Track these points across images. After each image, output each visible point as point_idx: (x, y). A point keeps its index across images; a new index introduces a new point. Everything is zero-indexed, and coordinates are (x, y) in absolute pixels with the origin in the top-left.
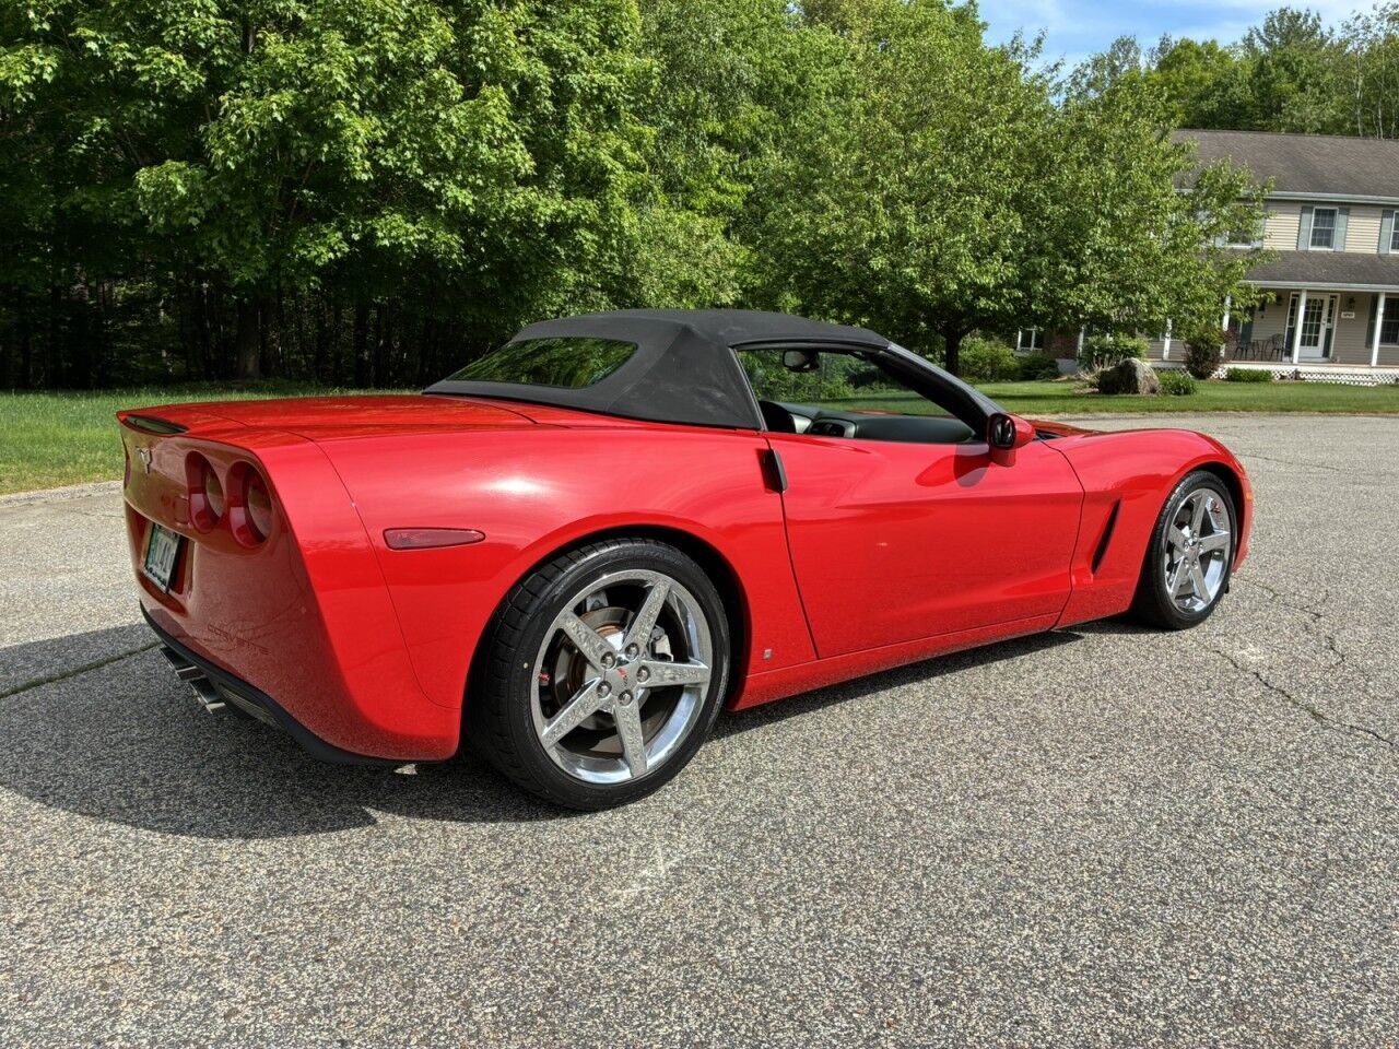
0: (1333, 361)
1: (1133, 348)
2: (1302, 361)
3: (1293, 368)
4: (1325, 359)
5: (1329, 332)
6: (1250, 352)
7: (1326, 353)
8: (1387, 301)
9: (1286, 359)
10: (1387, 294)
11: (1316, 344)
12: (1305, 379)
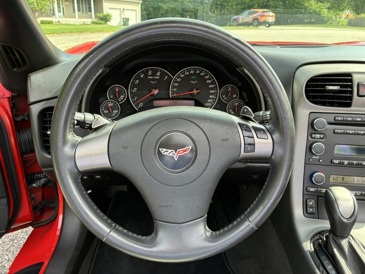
0: (66, 17)
2: (60, 17)
3: (57, 20)
4: (64, 17)
5: (63, 8)
6: (44, 15)
7: (64, 15)
9: (54, 16)
11: (60, 12)
12: (61, 23)
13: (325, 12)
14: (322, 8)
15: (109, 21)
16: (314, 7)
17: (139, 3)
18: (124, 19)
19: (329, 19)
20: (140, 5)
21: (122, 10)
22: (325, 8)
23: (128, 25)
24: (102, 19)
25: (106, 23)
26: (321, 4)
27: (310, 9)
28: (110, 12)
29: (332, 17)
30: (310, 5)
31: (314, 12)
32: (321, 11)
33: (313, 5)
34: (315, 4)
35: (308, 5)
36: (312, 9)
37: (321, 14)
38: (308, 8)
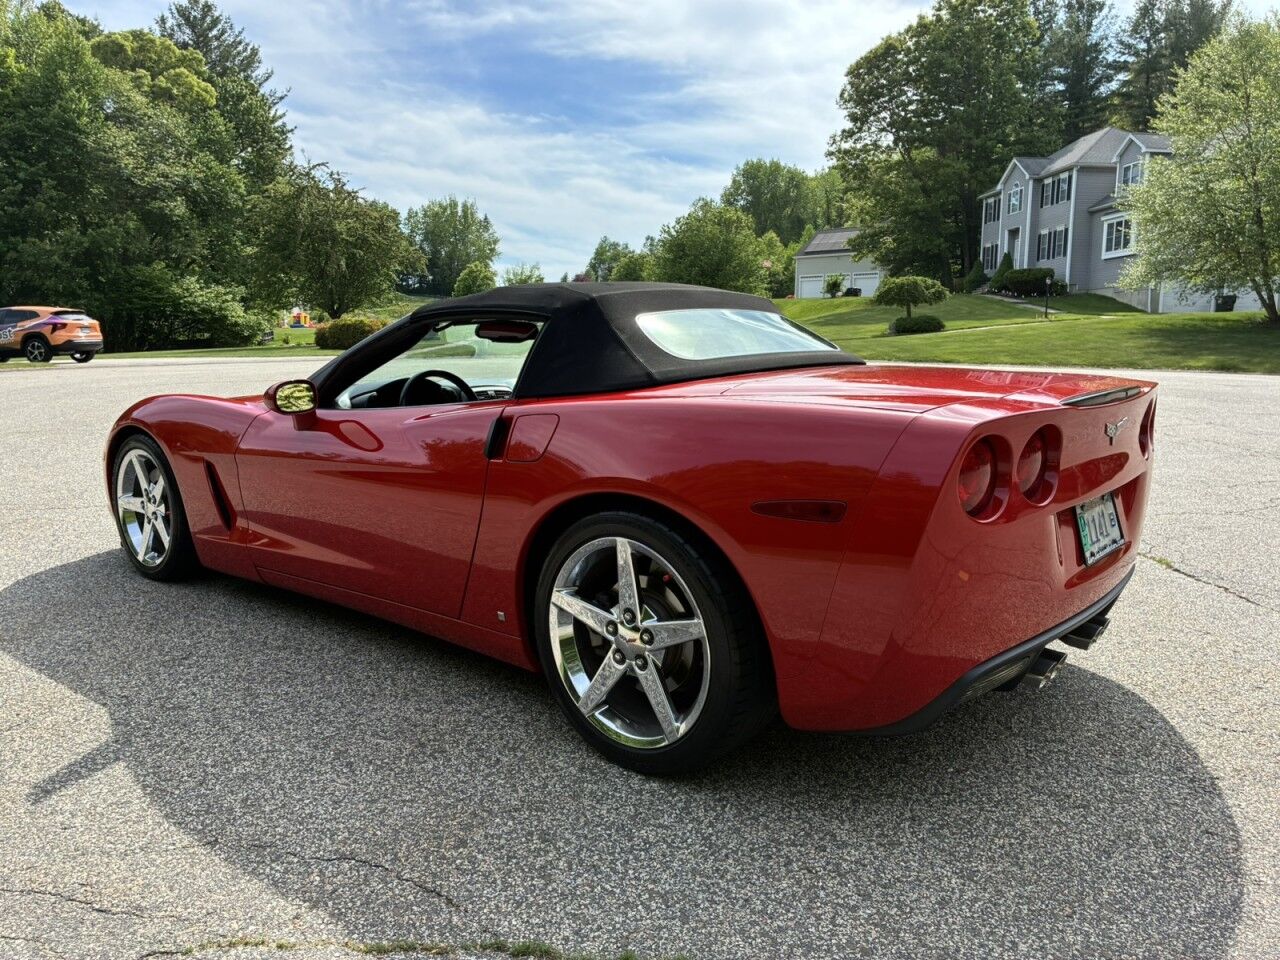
13: (237, 313)
14: (227, 301)
16: (202, 295)
19: (256, 329)
22: (233, 299)
26: (221, 289)
27: (190, 303)
29: (260, 324)
30: (187, 290)
31: (205, 311)
32: (225, 309)
33: (196, 291)
34: (201, 288)
35: (179, 291)
36: (194, 303)
37: (226, 317)
38: (181, 298)
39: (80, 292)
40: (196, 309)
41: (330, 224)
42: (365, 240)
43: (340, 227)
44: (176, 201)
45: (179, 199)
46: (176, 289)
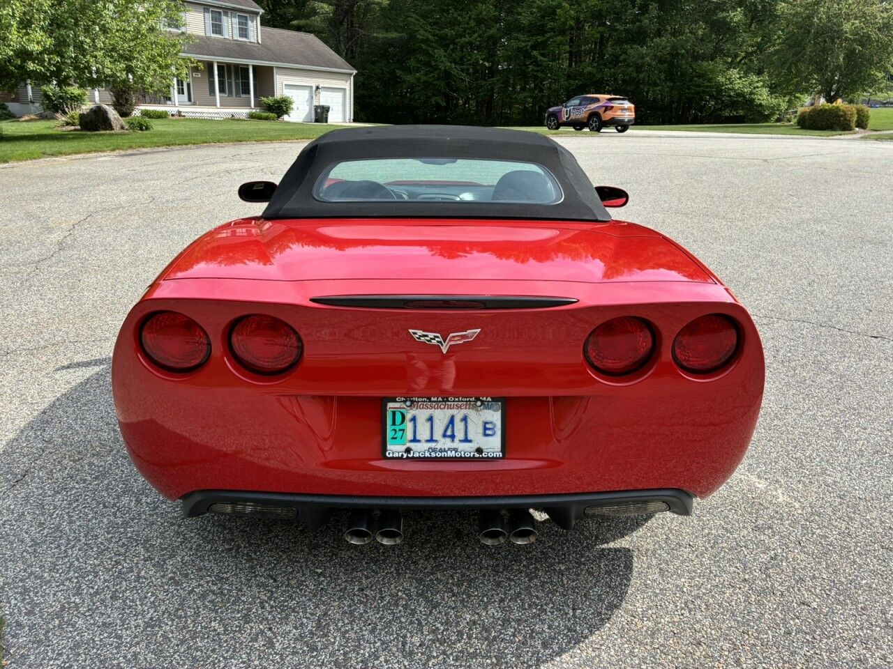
0: (194, 104)
1: (79, 95)
2: (181, 104)
3: (176, 109)
4: (190, 103)
5: (188, 85)
6: (148, 98)
7: (190, 100)
8: (218, 66)
9: (169, 102)
10: (218, 62)
11: (183, 93)
12: (184, 116)
13: (764, 97)
14: (758, 87)
15: (286, 112)
16: (739, 83)
17: (351, 74)
18: (317, 107)
19: (774, 109)
20: (352, 78)
21: (314, 89)
22: (763, 86)
23: (326, 122)
24: (270, 108)
25: (279, 117)
26: (755, 78)
27: (729, 89)
28: (288, 93)
29: (780, 105)
30: (729, 79)
31: (738, 95)
32: (754, 94)
33: (736, 80)
34: (740, 78)
35: (724, 80)
36: (733, 89)
37: (753, 100)
38: (723, 86)
39: (658, 81)
40: (732, 94)
41: (840, 25)
42: (869, 36)
43: (847, 27)
44: (737, 11)
45: (739, 9)
46: (721, 79)
